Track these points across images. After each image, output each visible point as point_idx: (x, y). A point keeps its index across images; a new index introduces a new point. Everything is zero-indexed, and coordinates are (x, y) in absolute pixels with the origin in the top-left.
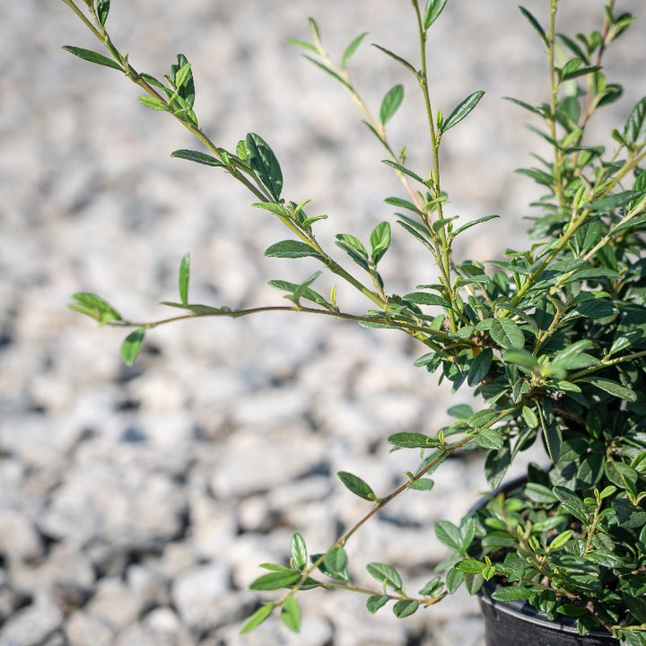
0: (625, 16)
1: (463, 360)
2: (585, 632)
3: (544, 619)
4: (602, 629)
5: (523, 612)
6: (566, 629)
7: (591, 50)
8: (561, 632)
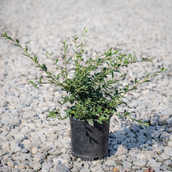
0: (83, 50)
1: (69, 90)
2: (84, 121)
3: (79, 120)
4: (86, 120)
5: (76, 119)
6: (82, 121)
7: (80, 54)
8: (81, 121)
